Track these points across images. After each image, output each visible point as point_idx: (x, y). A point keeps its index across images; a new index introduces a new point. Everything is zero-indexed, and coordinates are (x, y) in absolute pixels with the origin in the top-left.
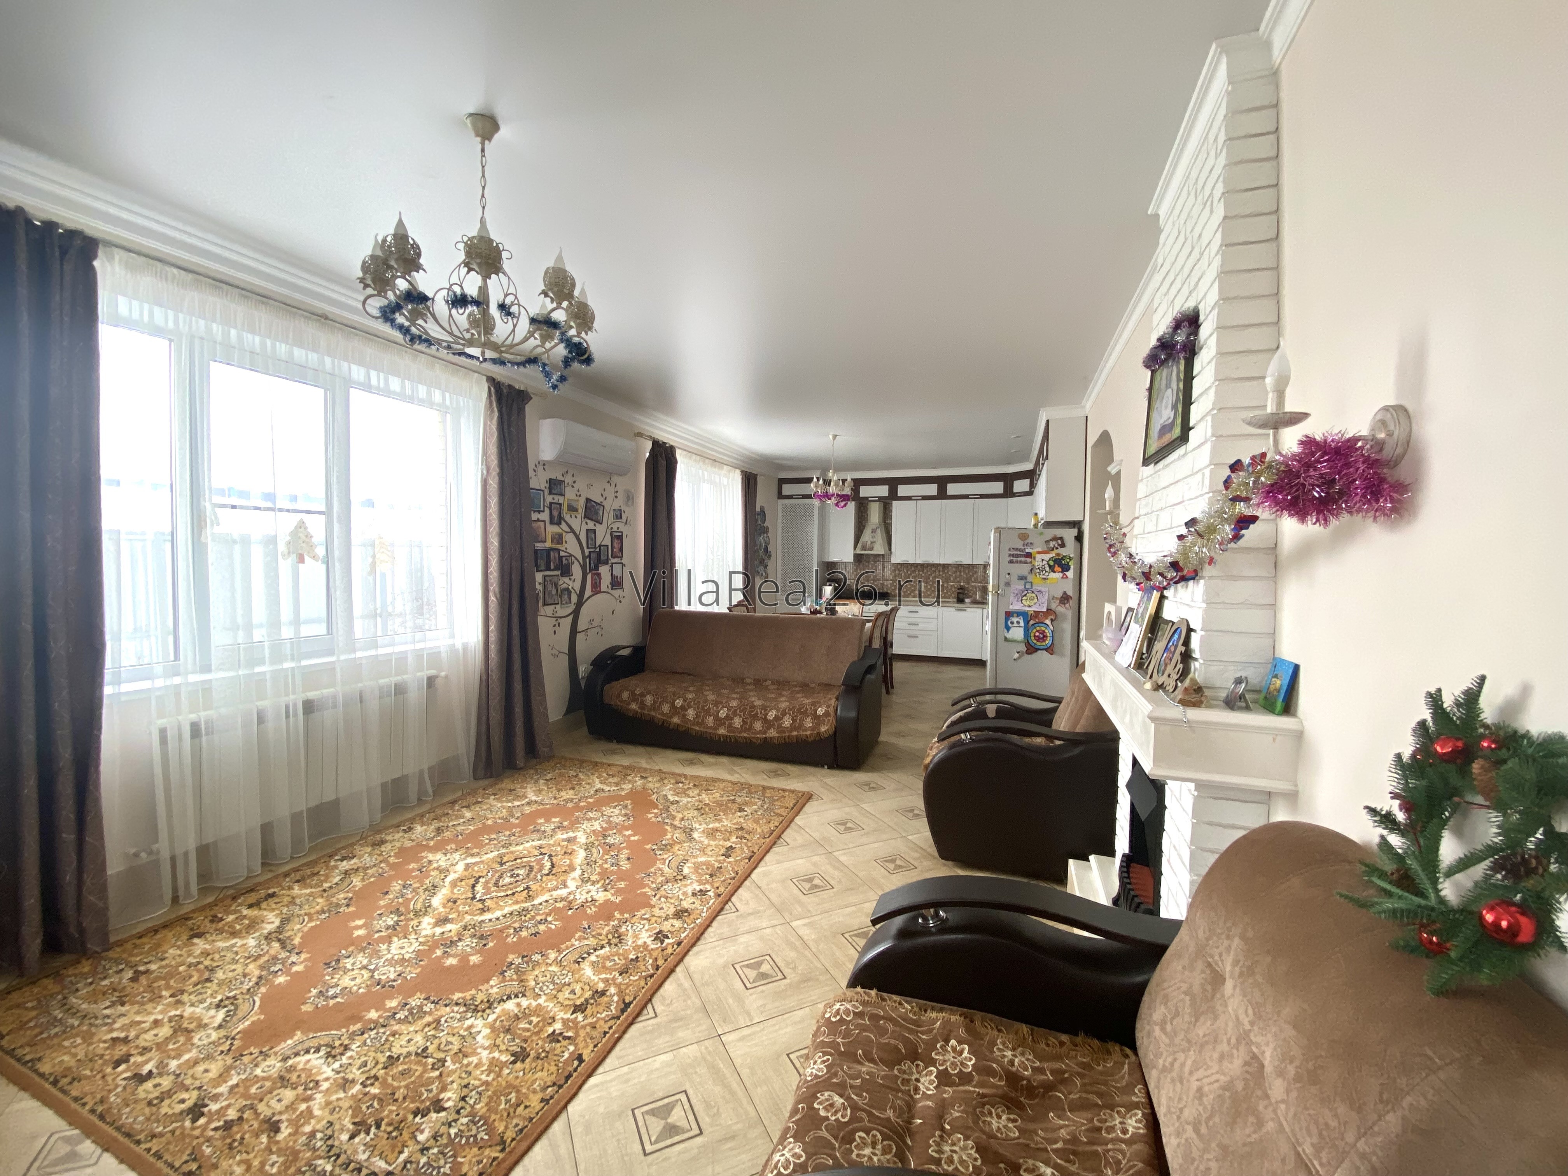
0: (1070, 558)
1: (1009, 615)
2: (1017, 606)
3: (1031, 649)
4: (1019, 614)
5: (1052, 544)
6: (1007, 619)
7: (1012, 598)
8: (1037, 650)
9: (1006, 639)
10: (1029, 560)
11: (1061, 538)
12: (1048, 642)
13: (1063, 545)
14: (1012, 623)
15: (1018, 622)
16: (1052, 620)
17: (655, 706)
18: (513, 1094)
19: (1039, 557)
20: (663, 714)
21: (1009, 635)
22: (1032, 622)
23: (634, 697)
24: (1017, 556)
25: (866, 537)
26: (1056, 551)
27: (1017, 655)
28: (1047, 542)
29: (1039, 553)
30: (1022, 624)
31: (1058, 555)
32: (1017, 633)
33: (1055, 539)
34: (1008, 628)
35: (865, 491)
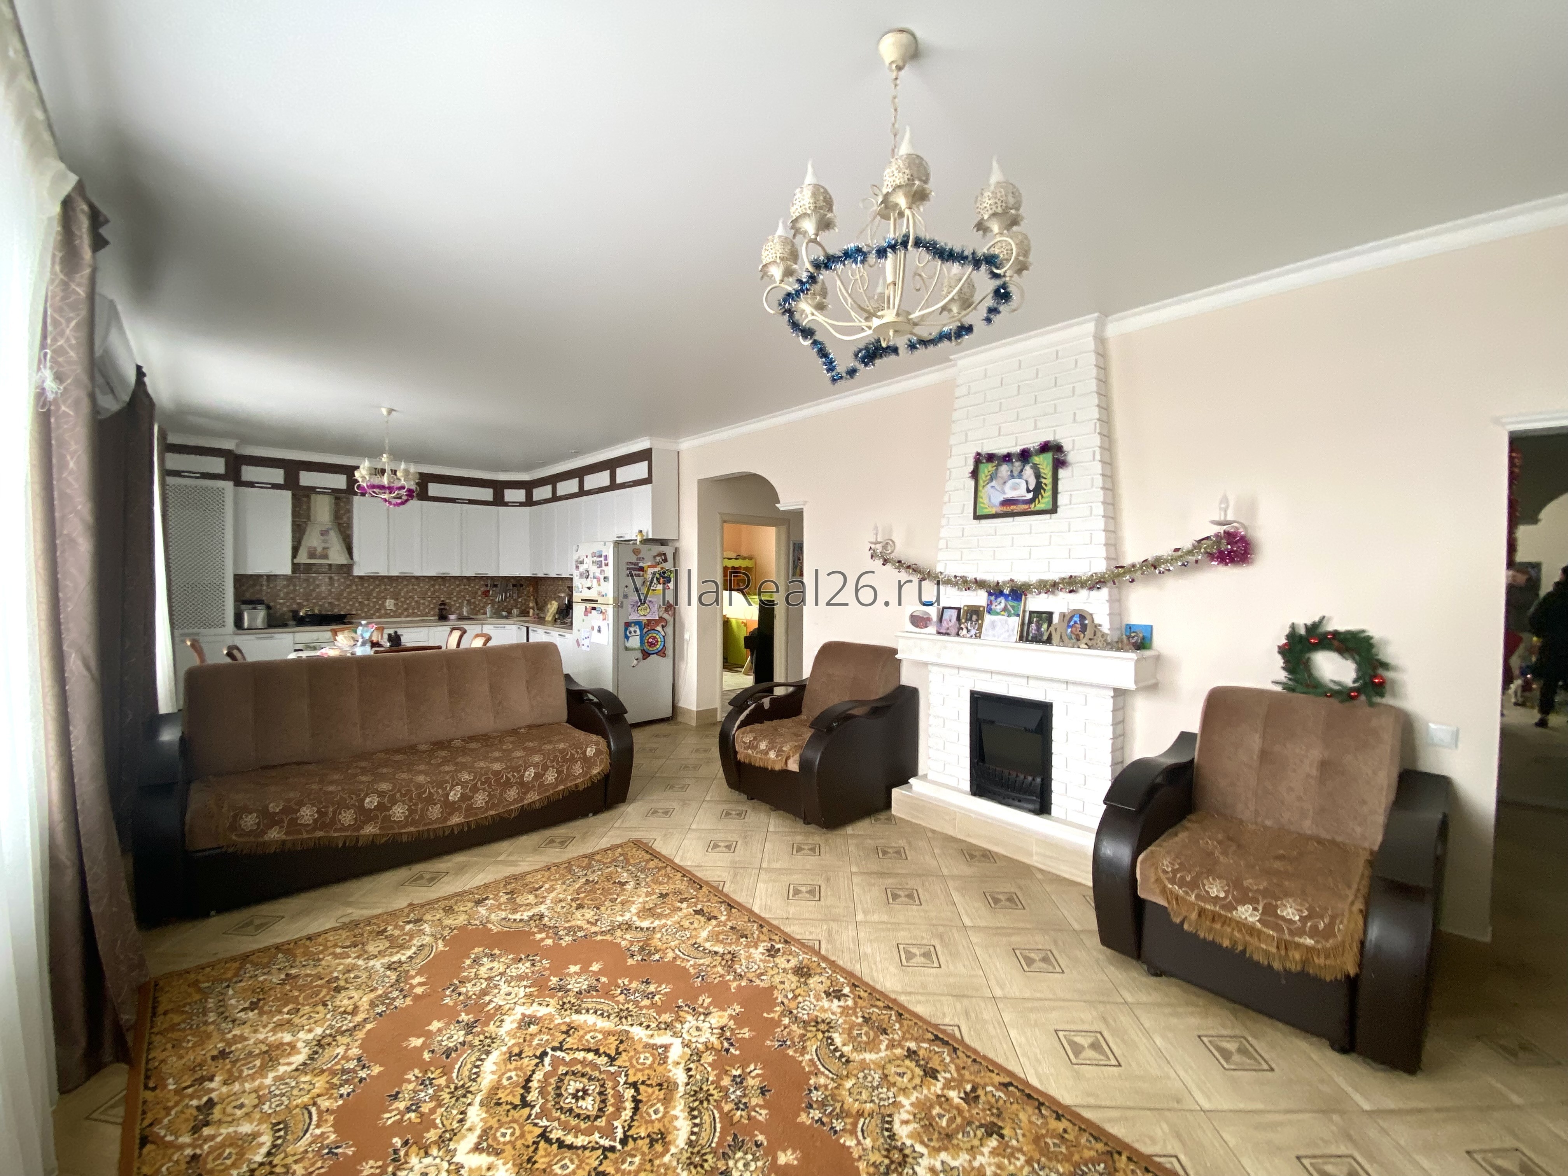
0: (671, 572)
1: (628, 625)
2: (634, 617)
3: (646, 655)
4: (637, 623)
5: (658, 559)
6: (626, 630)
7: (630, 609)
8: (649, 654)
9: (627, 649)
10: (641, 573)
11: (664, 554)
12: (659, 646)
13: (665, 560)
14: (630, 632)
15: (635, 632)
16: (663, 627)
17: (323, 821)
18: (1048, 1140)
19: (650, 571)
20: (344, 829)
21: (628, 645)
22: (645, 630)
23: (271, 821)
24: (634, 569)
25: (313, 540)
26: (661, 566)
27: (635, 662)
28: (655, 557)
29: (649, 567)
30: (638, 632)
31: (662, 568)
32: (635, 642)
33: (659, 555)
34: (627, 638)
35: (307, 479)
